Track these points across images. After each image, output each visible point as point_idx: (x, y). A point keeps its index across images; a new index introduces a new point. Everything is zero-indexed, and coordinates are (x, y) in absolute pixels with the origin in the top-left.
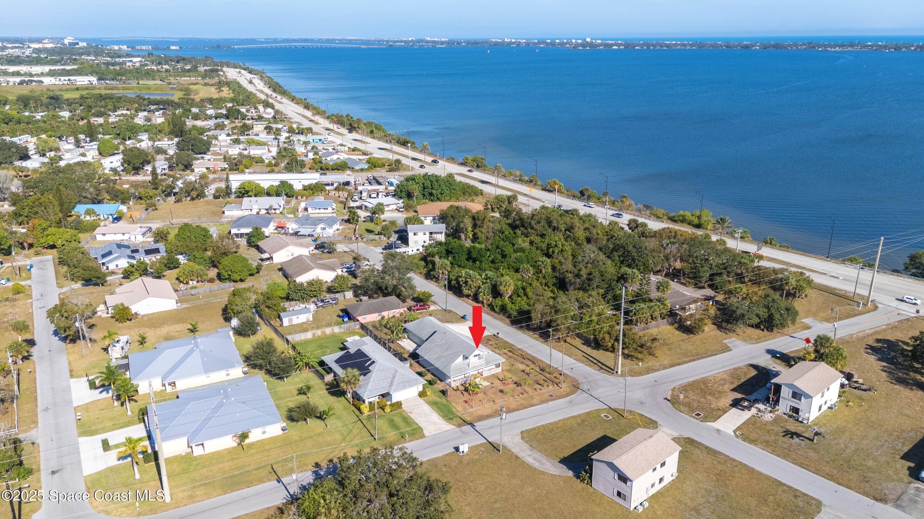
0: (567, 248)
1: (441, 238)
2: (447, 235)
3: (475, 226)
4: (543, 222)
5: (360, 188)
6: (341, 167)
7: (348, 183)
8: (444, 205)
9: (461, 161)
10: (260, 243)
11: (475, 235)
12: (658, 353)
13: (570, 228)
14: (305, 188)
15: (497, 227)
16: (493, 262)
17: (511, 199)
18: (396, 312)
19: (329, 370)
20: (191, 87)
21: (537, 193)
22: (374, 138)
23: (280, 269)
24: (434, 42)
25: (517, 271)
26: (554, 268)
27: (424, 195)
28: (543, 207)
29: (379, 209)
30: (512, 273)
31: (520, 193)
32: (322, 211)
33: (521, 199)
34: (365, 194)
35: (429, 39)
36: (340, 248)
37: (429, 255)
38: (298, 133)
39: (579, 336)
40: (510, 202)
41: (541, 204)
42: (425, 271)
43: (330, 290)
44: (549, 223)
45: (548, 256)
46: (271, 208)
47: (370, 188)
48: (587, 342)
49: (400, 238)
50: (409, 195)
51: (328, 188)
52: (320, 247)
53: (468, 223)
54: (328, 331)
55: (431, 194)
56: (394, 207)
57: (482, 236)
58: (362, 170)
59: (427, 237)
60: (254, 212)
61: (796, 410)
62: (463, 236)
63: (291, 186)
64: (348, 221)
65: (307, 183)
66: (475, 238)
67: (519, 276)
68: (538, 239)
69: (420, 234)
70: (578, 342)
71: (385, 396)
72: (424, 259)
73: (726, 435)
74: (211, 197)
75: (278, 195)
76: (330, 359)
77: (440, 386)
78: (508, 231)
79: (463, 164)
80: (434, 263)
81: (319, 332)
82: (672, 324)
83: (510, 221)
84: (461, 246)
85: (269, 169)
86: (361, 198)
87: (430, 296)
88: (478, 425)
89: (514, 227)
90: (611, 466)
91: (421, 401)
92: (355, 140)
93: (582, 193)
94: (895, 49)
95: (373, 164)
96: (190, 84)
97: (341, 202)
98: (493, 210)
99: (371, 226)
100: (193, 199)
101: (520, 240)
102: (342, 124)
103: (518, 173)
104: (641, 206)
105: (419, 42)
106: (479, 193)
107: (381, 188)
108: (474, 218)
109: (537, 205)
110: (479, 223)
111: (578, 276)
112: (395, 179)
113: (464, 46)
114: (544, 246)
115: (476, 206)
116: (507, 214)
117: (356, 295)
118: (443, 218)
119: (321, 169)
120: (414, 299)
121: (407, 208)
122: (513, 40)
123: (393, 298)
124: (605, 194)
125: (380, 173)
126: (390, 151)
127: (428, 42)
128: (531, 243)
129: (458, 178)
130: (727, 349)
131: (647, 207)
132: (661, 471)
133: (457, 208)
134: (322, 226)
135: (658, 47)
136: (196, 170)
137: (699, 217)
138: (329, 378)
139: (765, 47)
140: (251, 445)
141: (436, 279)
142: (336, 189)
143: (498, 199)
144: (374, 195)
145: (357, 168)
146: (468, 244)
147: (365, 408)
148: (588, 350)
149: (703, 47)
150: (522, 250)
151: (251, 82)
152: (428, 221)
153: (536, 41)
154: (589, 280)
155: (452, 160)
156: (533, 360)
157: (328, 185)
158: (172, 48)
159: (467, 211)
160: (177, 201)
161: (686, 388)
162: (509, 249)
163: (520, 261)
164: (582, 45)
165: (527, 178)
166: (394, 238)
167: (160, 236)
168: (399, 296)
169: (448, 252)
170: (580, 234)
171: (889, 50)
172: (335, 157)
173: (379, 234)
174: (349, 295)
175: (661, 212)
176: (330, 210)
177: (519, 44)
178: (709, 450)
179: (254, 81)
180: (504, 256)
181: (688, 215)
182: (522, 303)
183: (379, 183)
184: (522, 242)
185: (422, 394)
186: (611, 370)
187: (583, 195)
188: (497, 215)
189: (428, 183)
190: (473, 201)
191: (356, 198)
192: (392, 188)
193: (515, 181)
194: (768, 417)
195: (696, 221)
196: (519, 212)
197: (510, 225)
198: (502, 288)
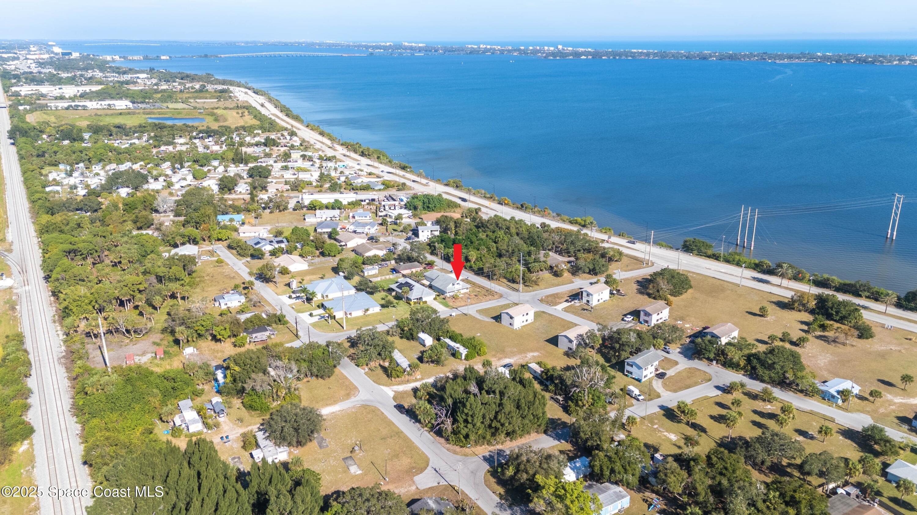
0: (505, 238)
1: (437, 233)
2: (440, 232)
3: (456, 227)
4: (494, 225)
5: (383, 203)
6: (366, 188)
7: (373, 200)
8: (438, 215)
9: (445, 182)
10: (337, 237)
11: (456, 232)
12: (540, 284)
13: (508, 228)
14: (349, 204)
15: (469, 227)
16: (466, 246)
17: (477, 211)
18: (418, 269)
19: (393, 290)
20: (215, 111)
21: (494, 205)
22: (381, 163)
23: (353, 251)
24: (411, 48)
25: (478, 250)
26: (497, 248)
27: (424, 208)
28: (495, 216)
29: (399, 217)
30: (475, 250)
31: (483, 206)
32: (364, 218)
33: (483, 209)
34: (387, 208)
35: (406, 44)
36: (382, 239)
37: (432, 242)
38: (326, 160)
39: (505, 278)
40: (477, 213)
41: (495, 213)
42: (430, 251)
43: (383, 260)
44: (497, 225)
45: (495, 242)
46: (334, 217)
47: (389, 203)
48: (509, 281)
49: (413, 234)
50: (415, 208)
51: (363, 203)
52: (371, 239)
53: (452, 225)
54: (387, 277)
55: (428, 207)
56: (407, 215)
57: (460, 233)
58: (380, 190)
59: (429, 233)
60: (323, 219)
61: (588, 301)
62: (449, 233)
63: (341, 203)
64: (381, 224)
65: (350, 200)
66: (456, 234)
67: (479, 252)
68: (490, 234)
69: (426, 231)
70: (505, 280)
71: (421, 298)
72: (429, 245)
73: (559, 310)
74: (291, 210)
75: (333, 208)
76: (394, 286)
77: (442, 296)
78: (475, 230)
79: (447, 185)
80: (435, 247)
81: (383, 278)
82: (550, 273)
83: (476, 224)
84: (449, 238)
85: (318, 189)
86: (385, 210)
87: (434, 262)
88: (459, 309)
89: (477, 227)
90: (507, 313)
91: (435, 302)
92: (369, 165)
93: (522, 206)
94: (836, 62)
95: (387, 185)
96: (213, 109)
97: (373, 213)
98: (466, 217)
99: (395, 227)
100: (280, 211)
101: (480, 235)
102: (355, 151)
103: (483, 192)
104: (555, 214)
105: (398, 49)
106: (457, 206)
107: (396, 203)
108: (455, 222)
109: (492, 214)
110: (458, 225)
111: (508, 251)
112: (404, 196)
113: (441, 54)
114: (493, 237)
115: (456, 215)
116: (474, 220)
117: (396, 263)
118: (438, 222)
119: (353, 189)
120: (426, 264)
121: (414, 216)
122: (488, 47)
123: (416, 263)
124: (535, 207)
125: (393, 192)
126: (395, 174)
127: (406, 48)
128: (487, 236)
129: (445, 196)
130: (573, 282)
131: (558, 215)
132: (526, 317)
133: (446, 217)
134: (368, 227)
135: (623, 57)
136: (270, 191)
137: (585, 221)
138: (394, 294)
139: (721, 58)
140: (369, 315)
141: (437, 255)
142: (368, 204)
143: (470, 210)
144: (393, 208)
145: (376, 188)
146: (453, 236)
147: (412, 303)
148: (509, 284)
149: (665, 57)
150: (482, 240)
151: (262, 105)
152: (429, 224)
153: (510, 48)
154: (513, 253)
155: (438, 181)
156: (483, 288)
157: (362, 201)
158: (163, 58)
159: (451, 218)
160: (271, 212)
161: (547, 296)
162: (474, 239)
163: (479, 244)
164: (553, 54)
165: (488, 196)
166: (410, 234)
167: (278, 233)
168: (419, 262)
169: (442, 241)
170: (513, 231)
171: (831, 62)
172: (359, 181)
173: (402, 231)
174: (393, 262)
175: (566, 217)
176: (368, 218)
177: (493, 51)
178: (549, 314)
179: (265, 105)
180: (472, 243)
181: (579, 219)
182: (480, 265)
183: (394, 200)
184: (482, 235)
185: (435, 299)
186: (517, 290)
187: (522, 207)
188: (468, 220)
189: (426, 200)
190: (454, 212)
191: (382, 210)
192: (403, 203)
193: (481, 197)
194: (578, 304)
195: (583, 223)
196: (481, 219)
197: (476, 226)
198: (470, 257)
